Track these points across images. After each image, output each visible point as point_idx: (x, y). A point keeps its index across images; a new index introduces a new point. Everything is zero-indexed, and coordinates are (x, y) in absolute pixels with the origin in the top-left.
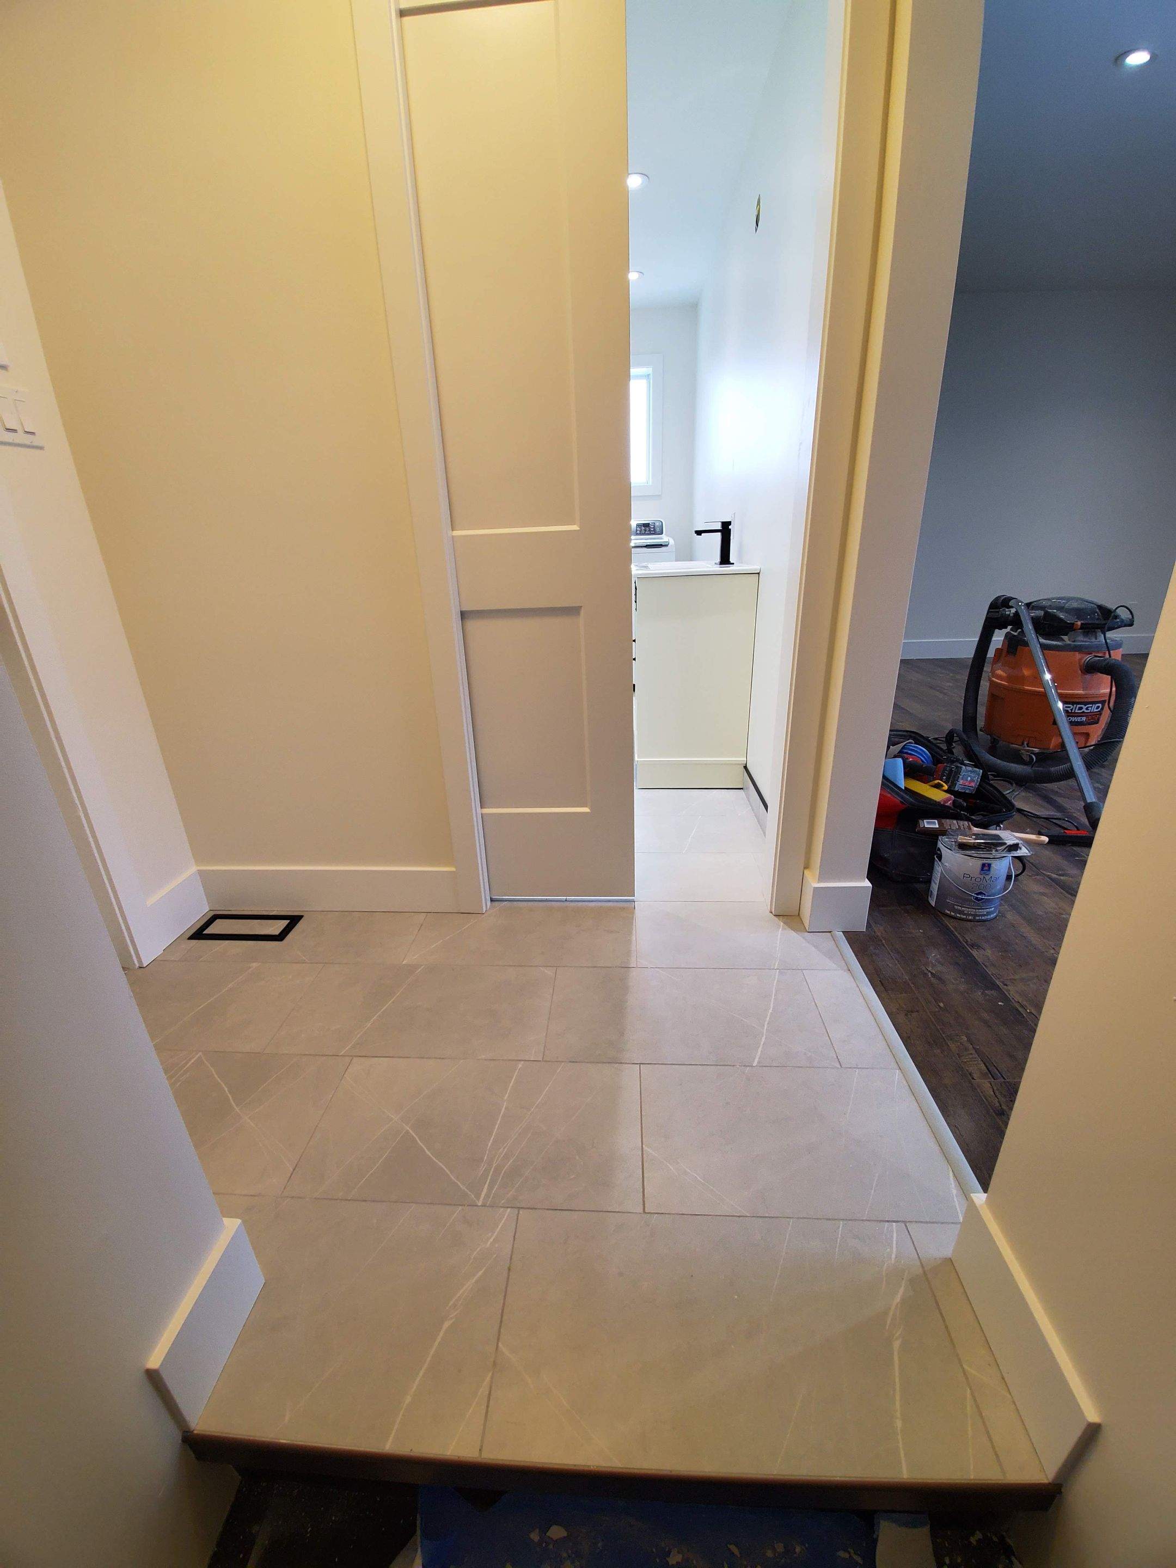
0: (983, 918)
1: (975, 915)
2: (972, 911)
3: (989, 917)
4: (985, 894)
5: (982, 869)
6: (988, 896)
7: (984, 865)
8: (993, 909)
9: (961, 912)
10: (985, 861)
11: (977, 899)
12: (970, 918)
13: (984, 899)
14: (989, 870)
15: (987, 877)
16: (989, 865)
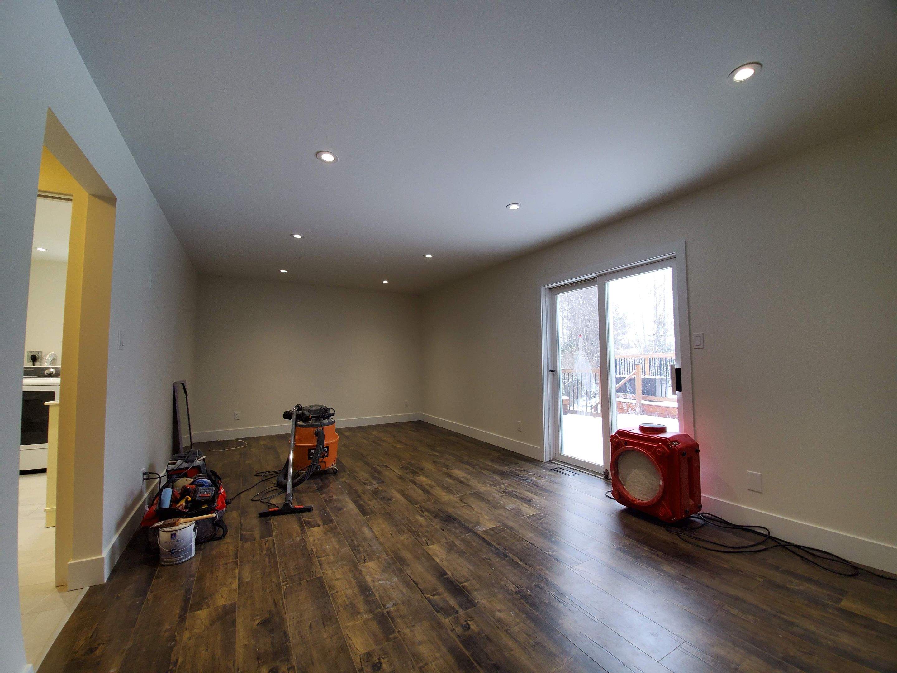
0: (178, 562)
1: (173, 562)
2: (171, 560)
3: (181, 561)
4: (176, 550)
5: (172, 537)
6: (177, 550)
7: (172, 535)
8: (183, 556)
9: (167, 562)
10: (172, 533)
11: (172, 553)
12: (171, 563)
13: (176, 552)
14: (175, 537)
15: (175, 541)
16: (175, 534)
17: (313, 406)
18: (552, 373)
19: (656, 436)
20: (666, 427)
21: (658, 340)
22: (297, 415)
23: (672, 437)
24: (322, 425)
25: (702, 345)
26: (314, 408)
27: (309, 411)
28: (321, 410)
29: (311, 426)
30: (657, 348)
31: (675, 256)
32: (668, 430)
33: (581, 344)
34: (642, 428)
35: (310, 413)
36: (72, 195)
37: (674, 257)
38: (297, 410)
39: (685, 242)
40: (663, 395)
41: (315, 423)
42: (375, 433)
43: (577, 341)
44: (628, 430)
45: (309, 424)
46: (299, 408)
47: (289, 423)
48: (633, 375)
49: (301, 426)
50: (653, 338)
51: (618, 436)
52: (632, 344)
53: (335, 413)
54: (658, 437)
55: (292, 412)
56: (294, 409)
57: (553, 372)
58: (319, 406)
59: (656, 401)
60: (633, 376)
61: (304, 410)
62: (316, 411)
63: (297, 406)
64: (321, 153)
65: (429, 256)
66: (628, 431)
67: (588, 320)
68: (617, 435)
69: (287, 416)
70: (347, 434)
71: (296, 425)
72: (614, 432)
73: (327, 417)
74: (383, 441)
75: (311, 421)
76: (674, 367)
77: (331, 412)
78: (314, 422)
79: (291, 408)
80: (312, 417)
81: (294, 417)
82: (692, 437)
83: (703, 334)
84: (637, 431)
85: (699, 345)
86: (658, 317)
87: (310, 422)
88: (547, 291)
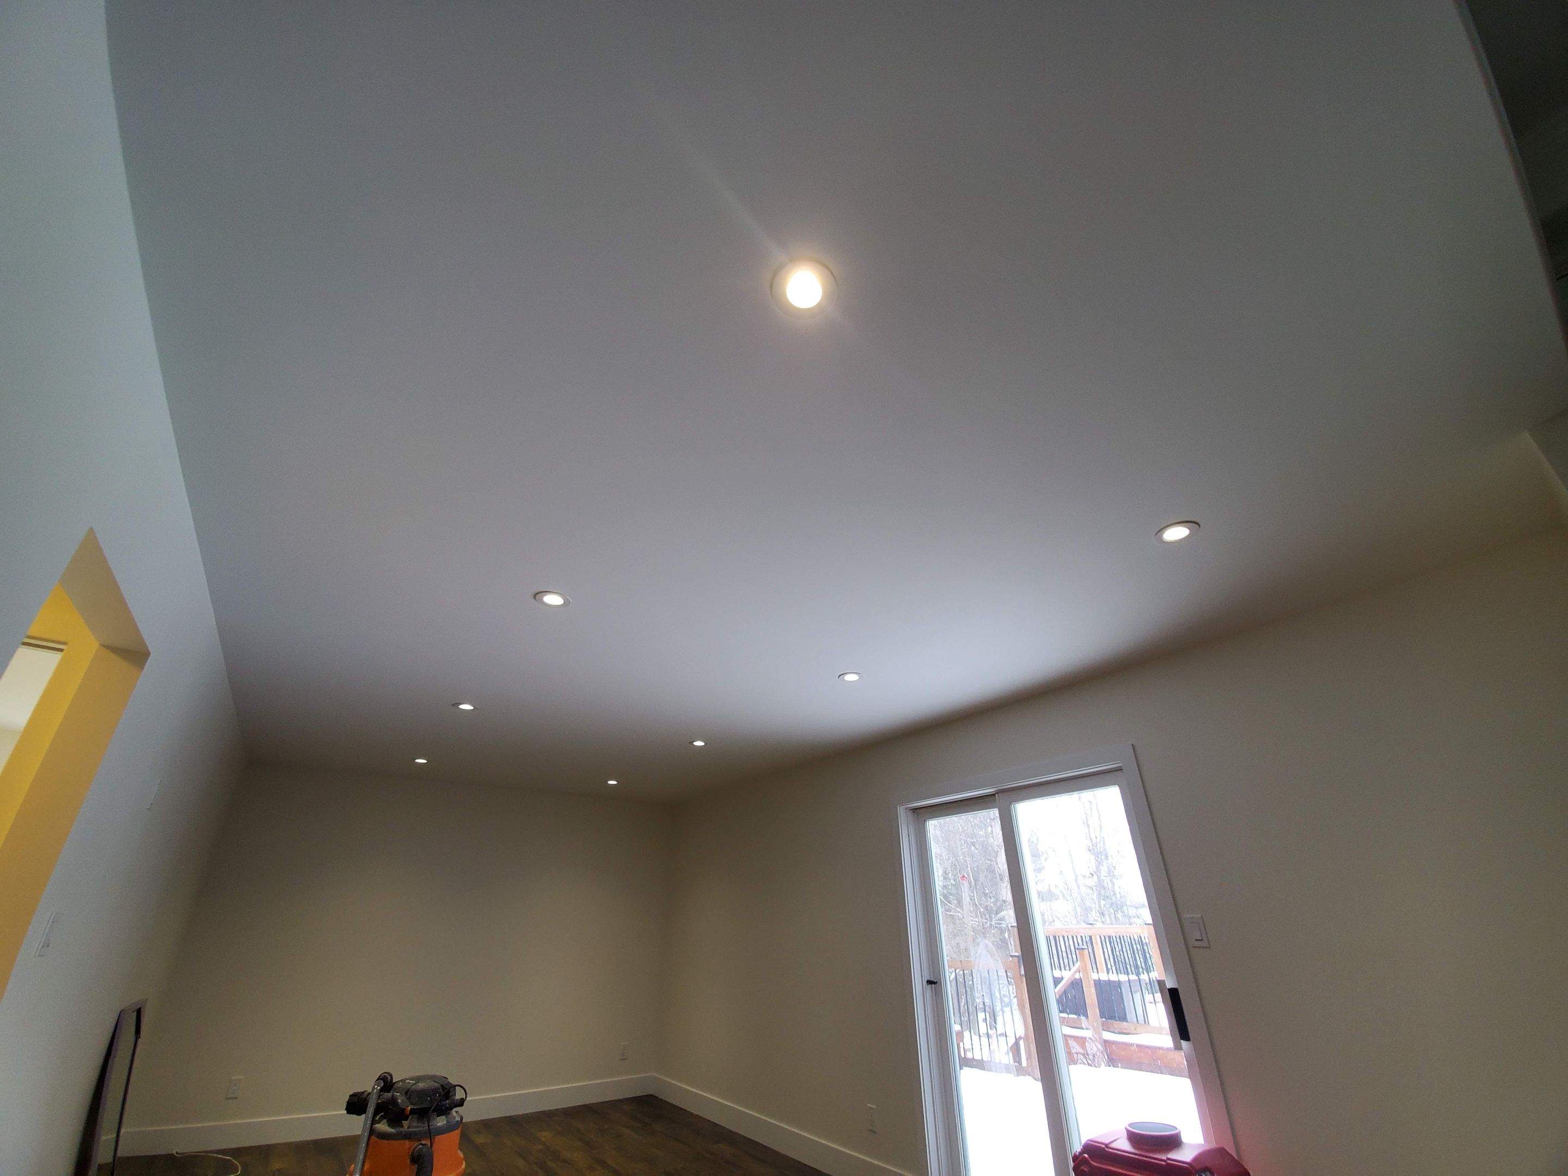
17: (419, 1079)
18: (931, 988)
19: (1164, 1158)
20: (1180, 1132)
21: (1101, 885)
22: (378, 1104)
23: (1196, 1159)
24: (431, 1134)
25: (1205, 939)
26: (421, 1085)
27: (408, 1093)
28: (434, 1091)
29: (408, 1136)
30: (1103, 902)
31: (1120, 767)
32: (1185, 1138)
33: (967, 894)
34: (1134, 1138)
35: (409, 1099)
36: (65, 643)
37: (1119, 769)
38: (381, 1090)
39: (1132, 745)
40: (1141, 1019)
41: (416, 1127)
42: (545, 1135)
43: (957, 886)
44: (1107, 1142)
45: (401, 1129)
46: (387, 1083)
47: (357, 1125)
48: (1075, 972)
49: (383, 1136)
50: (1092, 882)
51: (1089, 1159)
52: (1056, 891)
53: (466, 1098)
54: (1169, 1159)
55: (370, 1094)
56: (374, 1088)
57: (933, 985)
58: (433, 1078)
59: (1129, 1034)
60: (1077, 976)
61: (398, 1090)
62: (423, 1094)
63: (382, 1079)
64: (543, 593)
65: (699, 743)
66: (1107, 1146)
67: (973, 844)
68: (1086, 1155)
69: (356, 1105)
70: (480, 1139)
71: (372, 1132)
72: (1077, 1148)
73: (444, 1111)
74: (565, 1161)
75: (406, 1120)
76: (1165, 985)
77: (459, 1094)
78: (415, 1124)
79: (368, 1084)
80: (413, 1112)
81: (371, 1109)
82: (1233, 1152)
83: (1202, 917)
84: (1123, 1145)
85: (1200, 940)
86: (1094, 841)
87: (405, 1123)
88: (910, 814)
